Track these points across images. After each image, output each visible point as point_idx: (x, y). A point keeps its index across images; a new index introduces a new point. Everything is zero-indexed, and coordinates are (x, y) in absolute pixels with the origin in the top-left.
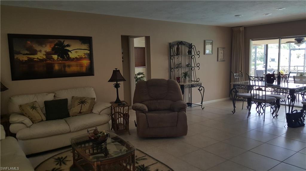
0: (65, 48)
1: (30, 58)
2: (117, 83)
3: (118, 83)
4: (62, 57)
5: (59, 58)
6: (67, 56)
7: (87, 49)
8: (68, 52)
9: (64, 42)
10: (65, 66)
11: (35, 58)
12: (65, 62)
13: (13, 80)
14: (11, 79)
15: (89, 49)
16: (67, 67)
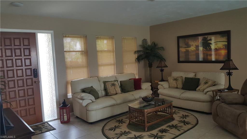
0: (208, 42)
1: (187, 50)
2: (229, 71)
3: (231, 71)
4: (206, 48)
5: (204, 49)
6: (210, 48)
7: (226, 41)
8: (210, 44)
9: (207, 37)
10: (207, 55)
11: (190, 50)
12: (207, 52)
13: (178, 63)
14: (177, 62)
15: (227, 41)
16: (209, 56)
